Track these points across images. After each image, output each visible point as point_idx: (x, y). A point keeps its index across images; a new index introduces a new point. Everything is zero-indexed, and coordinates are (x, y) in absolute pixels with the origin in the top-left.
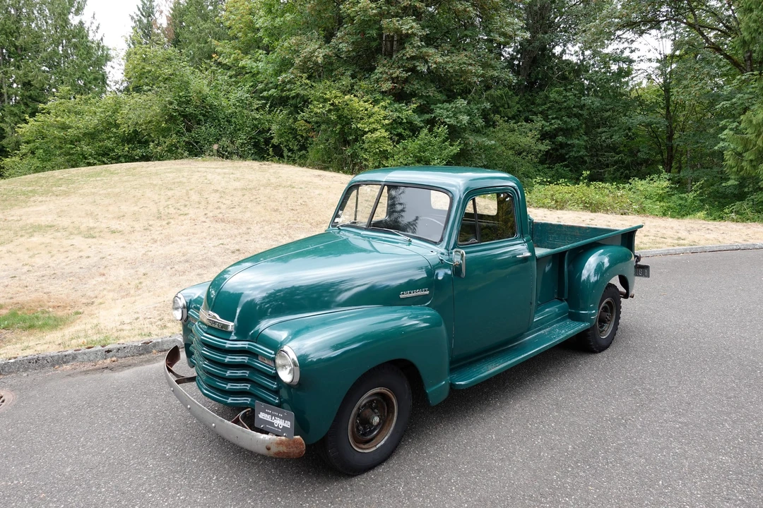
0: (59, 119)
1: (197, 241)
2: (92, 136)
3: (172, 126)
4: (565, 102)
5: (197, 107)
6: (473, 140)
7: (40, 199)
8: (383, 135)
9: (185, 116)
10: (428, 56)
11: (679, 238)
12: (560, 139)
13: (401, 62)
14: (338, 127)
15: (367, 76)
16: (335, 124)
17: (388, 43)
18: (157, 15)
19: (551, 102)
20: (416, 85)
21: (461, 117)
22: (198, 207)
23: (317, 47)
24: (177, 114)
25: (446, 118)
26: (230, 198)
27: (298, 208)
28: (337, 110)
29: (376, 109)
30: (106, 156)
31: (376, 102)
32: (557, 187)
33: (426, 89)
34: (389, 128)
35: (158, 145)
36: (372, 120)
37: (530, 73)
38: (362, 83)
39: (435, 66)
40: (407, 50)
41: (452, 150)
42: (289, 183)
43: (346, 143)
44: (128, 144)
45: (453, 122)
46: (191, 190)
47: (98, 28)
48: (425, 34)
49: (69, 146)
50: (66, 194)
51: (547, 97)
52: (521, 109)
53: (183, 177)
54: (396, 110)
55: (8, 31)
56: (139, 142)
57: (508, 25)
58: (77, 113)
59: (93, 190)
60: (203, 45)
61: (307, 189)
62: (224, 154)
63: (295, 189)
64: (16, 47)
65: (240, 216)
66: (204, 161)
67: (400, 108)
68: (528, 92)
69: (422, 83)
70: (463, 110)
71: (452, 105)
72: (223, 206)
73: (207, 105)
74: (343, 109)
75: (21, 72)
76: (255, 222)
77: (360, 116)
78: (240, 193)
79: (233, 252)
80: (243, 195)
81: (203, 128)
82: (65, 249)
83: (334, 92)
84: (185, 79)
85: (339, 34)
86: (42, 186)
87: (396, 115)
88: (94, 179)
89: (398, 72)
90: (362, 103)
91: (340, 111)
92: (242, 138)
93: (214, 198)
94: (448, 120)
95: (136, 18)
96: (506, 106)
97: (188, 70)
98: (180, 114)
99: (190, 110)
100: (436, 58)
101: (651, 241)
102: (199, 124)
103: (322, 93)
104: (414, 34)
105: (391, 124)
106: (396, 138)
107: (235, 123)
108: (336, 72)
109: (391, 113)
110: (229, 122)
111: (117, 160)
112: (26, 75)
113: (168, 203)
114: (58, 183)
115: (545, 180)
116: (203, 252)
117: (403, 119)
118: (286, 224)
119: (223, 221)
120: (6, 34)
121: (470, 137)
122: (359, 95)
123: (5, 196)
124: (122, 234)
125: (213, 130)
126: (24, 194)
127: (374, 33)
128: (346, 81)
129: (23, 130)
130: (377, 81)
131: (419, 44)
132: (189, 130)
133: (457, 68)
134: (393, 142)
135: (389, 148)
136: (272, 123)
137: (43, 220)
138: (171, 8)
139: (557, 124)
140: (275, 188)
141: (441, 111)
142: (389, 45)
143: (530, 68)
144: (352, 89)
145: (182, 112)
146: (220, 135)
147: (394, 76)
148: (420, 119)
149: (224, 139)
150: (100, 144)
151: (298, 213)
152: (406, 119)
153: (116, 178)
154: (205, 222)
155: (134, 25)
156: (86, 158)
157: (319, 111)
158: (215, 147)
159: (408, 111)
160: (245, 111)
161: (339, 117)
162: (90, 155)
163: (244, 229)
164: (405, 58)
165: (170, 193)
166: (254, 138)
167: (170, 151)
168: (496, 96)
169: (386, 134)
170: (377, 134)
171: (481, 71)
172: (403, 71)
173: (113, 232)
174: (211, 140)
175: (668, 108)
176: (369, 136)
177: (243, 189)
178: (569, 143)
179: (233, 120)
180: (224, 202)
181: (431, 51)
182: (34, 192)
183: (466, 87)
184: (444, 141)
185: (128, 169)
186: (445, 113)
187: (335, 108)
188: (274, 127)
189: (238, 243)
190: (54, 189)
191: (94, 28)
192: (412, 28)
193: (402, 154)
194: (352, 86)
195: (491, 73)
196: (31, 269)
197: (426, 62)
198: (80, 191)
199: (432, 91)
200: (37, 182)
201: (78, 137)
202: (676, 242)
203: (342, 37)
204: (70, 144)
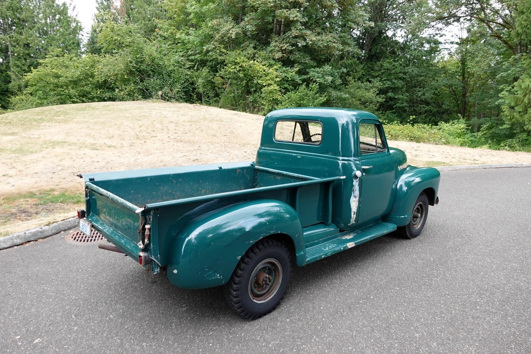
0: (53, 70)
1: (167, 154)
2: (75, 83)
3: (131, 78)
4: (394, 69)
5: (148, 65)
6: (334, 93)
7: (48, 124)
8: (275, 88)
9: (140, 71)
10: (306, 35)
11: (475, 160)
12: (390, 94)
13: (288, 39)
14: (244, 82)
15: (264, 47)
16: (242, 80)
17: (278, 25)
19: (384, 69)
20: (297, 55)
21: (327, 78)
22: (163, 132)
23: (231, 27)
24: (135, 70)
25: (317, 78)
26: (183, 127)
27: (228, 134)
28: (244, 70)
29: (271, 70)
30: (85, 97)
31: (271, 66)
33: (304, 58)
34: (280, 84)
35: (122, 90)
36: (268, 78)
37: (371, 49)
38: (261, 53)
39: (311, 42)
40: (293, 31)
41: (321, 100)
42: (218, 118)
43: (249, 93)
44: (100, 90)
45: (322, 81)
46: (154, 121)
47: (74, 8)
48: (304, 20)
49: (60, 89)
50: (66, 121)
51: (382, 66)
52: (364, 73)
53: (145, 112)
54: (284, 71)
55: (14, 8)
56: (107, 88)
57: (360, 16)
58: (67, 67)
59: (84, 120)
60: (147, 22)
61: (231, 123)
62: (166, 98)
63: (223, 123)
64: (19, 19)
65: (192, 139)
66: (153, 102)
67: (287, 70)
68: (369, 62)
69: (301, 54)
70: (328, 73)
71: (321, 69)
72: (179, 132)
73: (155, 64)
74: (248, 70)
75: (23, 37)
76: (203, 143)
77: (260, 75)
78: (188, 124)
79: (194, 161)
80: (191, 125)
81: (152, 80)
82: (81, 157)
83: (242, 58)
84: (141, 46)
85: (246, 19)
86: (47, 116)
87: (284, 75)
88: (82, 112)
89: (286, 46)
90: (261, 66)
91: (246, 72)
92: (178, 87)
93: (172, 127)
94: (318, 79)
96: (354, 71)
97: (142, 39)
98: (136, 70)
99: (143, 67)
100: (312, 37)
101: (457, 161)
102: (149, 77)
103: (234, 58)
104: (297, 21)
105: (281, 81)
106: (284, 91)
107: (173, 77)
108: (244, 45)
109: (281, 74)
110: (169, 76)
111: (92, 100)
112: (26, 39)
113: (141, 129)
114: (57, 114)
116: (174, 160)
117: (288, 78)
118: (223, 144)
119: (181, 141)
121: (333, 92)
122: (259, 61)
124: (116, 148)
125: (158, 81)
126: (36, 121)
127: (270, 19)
128: (251, 51)
129: (29, 77)
130: (271, 51)
131: (301, 27)
132: (142, 81)
133: (325, 44)
134: (282, 93)
135: (279, 98)
136: (199, 78)
137: (57, 138)
139: (388, 84)
140: (211, 121)
141: (314, 73)
142: (278, 28)
143: (371, 46)
144: (254, 56)
145: (138, 68)
146: (163, 85)
147: (283, 48)
148: (299, 78)
149: (166, 88)
150: (81, 89)
151: (230, 138)
152: (291, 77)
153: (97, 112)
154: (169, 142)
155: (98, 6)
156: (72, 98)
157: (232, 71)
158: (160, 93)
159: (292, 73)
160: (180, 69)
161: (245, 76)
162: (75, 96)
163: (196, 147)
164: (291, 37)
165: (140, 123)
166: (185, 88)
167: (129, 95)
168: (347, 64)
169: (277, 88)
170: (272, 87)
171: (341, 47)
172: (290, 45)
173: (110, 147)
174: (157, 88)
175: (463, 76)
176: (266, 89)
177: (189, 121)
178: (396, 97)
179: (172, 75)
180: (179, 129)
181: (309, 32)
182: (42, 120)
183: (328, 57)
184: (316, 93)
185: (104, 106)
186: (317, 75)
187: (243, 69)
188: (200, 80)
189: (194, 155)
190: (56, 118)
191: (72, 7)
192: (296, 16)
193: (287, 101)
194: (254, 54)
195: (347, 48)
196: (63, 168)
197: (305, 40)
198: (75, 120)
199: (307, 60)
201: (67, 83)
202: (473, 162)
203: (248, 21)
204: (61, 88)
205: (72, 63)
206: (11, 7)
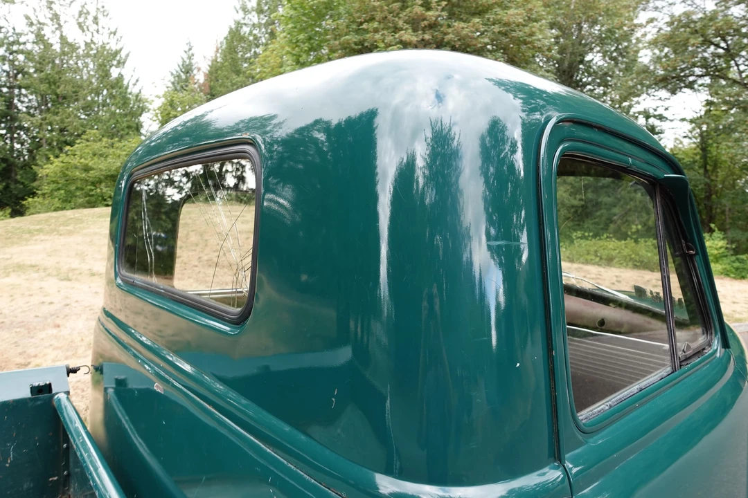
0: (82, 160)
2: (113, 178)
7: (43, 238)
18: (195, 72)
22: (195, 250)
32: (601, 243)
47: (137, 81)
49: (90, 187)
50: (70, 233)
53: (190, 218)
55: (52, 80)
58: (101, 155)
64: (58, 96)
75: (58, 118)
86: (50, 225)
88: (103, 219)
95: (175, 73)
112: (62, 121)
114: (65, 224)
115: (586, 234)
120: (49, 83)
123: (10, 234)
126: (30, 233)
129: (48, 171)
138: (209, 66)
154: (196, 266)
155: (173, 80)
156: (105, 200)
175: (705, 168)
182: (40, 231)
190: (61, 228)
191: (133, 81)
198: (84, 231)
200: (47, 221)
201: (100, 178)
204: (91, 185)
205: (111, 150)
206: (46, 79)
